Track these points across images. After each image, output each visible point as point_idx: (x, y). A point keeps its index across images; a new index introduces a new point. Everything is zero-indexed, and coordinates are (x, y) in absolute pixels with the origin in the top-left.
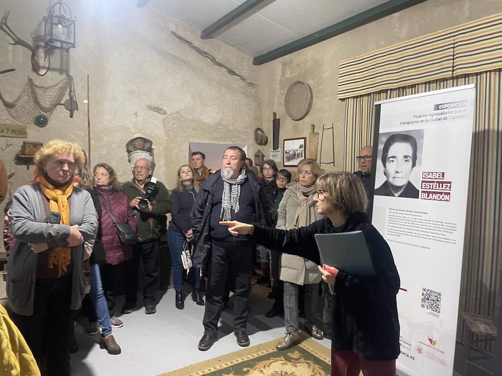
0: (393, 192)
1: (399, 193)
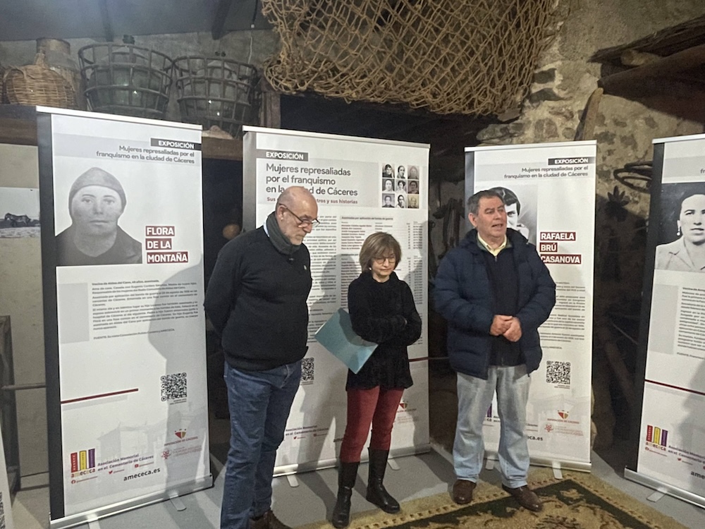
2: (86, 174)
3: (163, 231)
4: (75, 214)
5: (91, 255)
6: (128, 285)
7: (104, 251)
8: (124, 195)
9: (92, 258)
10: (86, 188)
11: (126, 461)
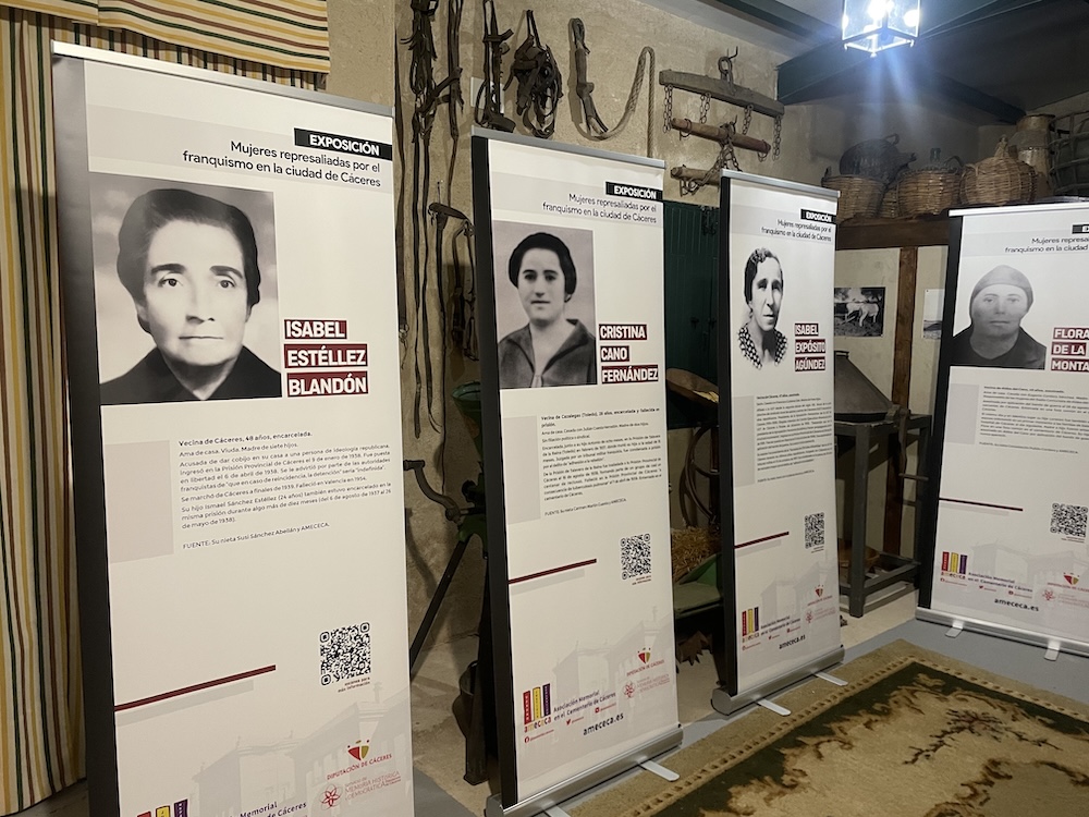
0: (186, 385)
1: (213, 387)
2: (991, 272)
3: (1077, 334)
4: (975, 315)
5: (987, 357)
6: (1024, 392)
7: (1001, 354)
8: (1031, 293)
9: (988, 360)
10: (989, 288)
11: (999, 582)
